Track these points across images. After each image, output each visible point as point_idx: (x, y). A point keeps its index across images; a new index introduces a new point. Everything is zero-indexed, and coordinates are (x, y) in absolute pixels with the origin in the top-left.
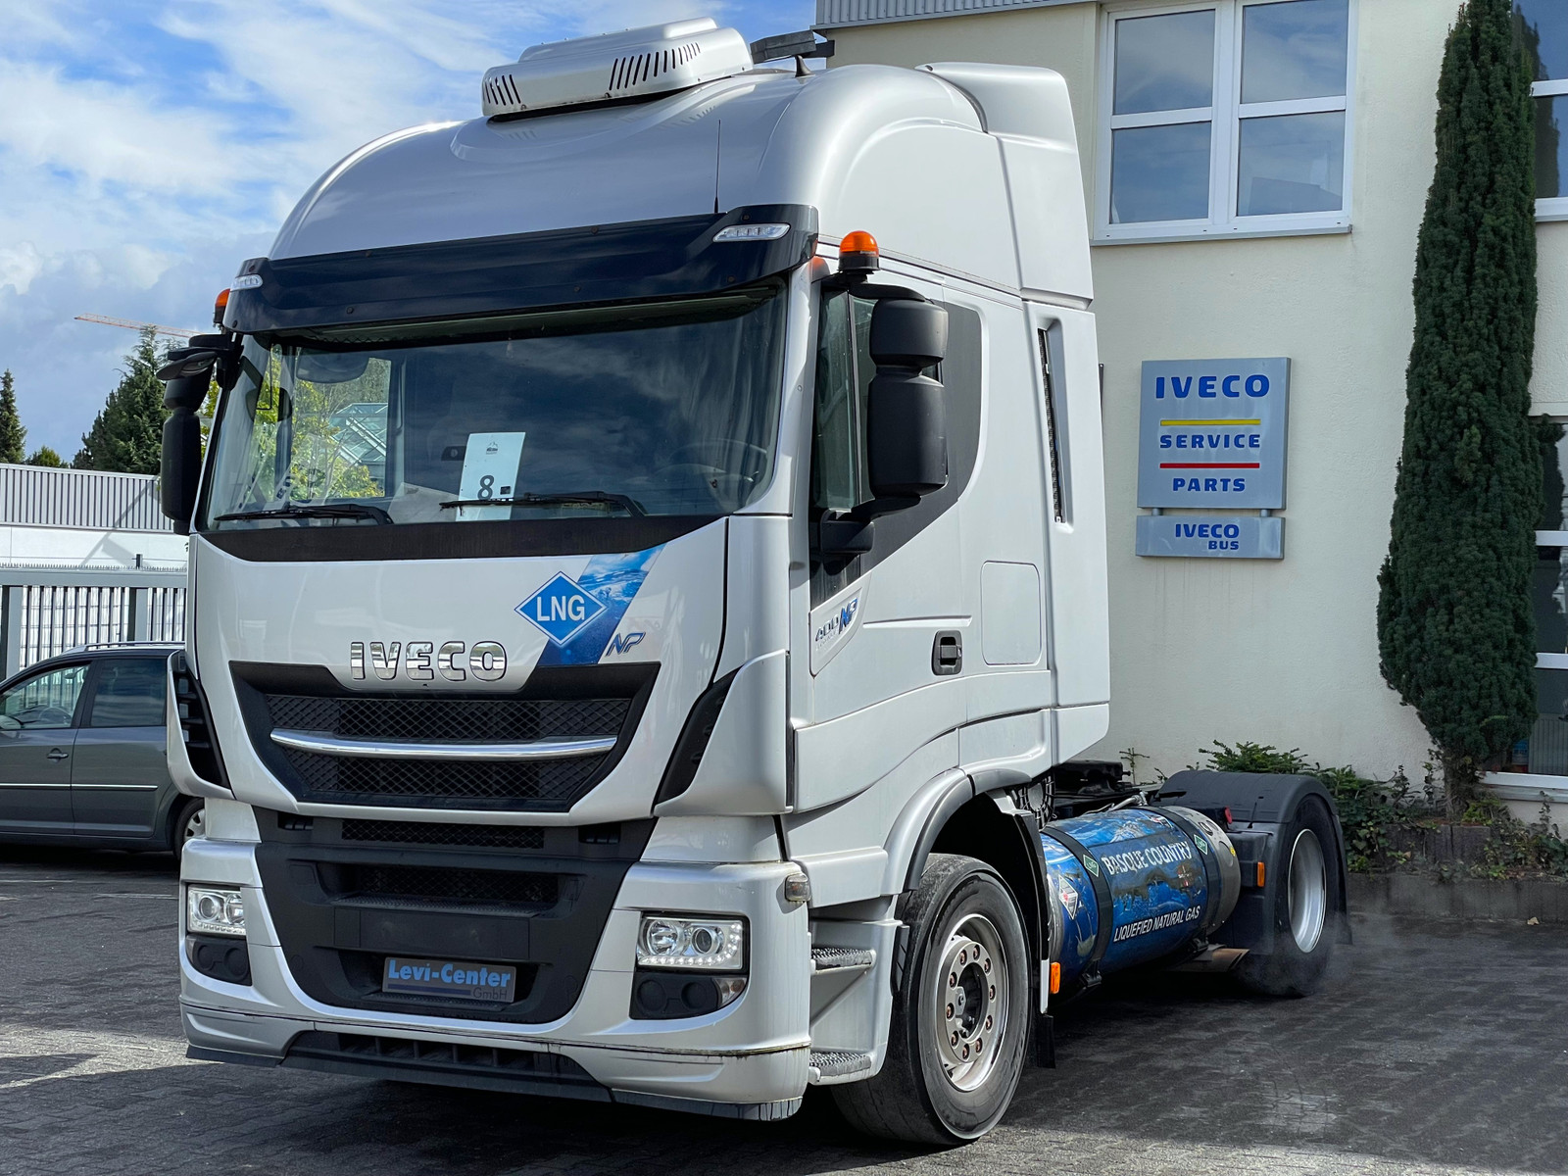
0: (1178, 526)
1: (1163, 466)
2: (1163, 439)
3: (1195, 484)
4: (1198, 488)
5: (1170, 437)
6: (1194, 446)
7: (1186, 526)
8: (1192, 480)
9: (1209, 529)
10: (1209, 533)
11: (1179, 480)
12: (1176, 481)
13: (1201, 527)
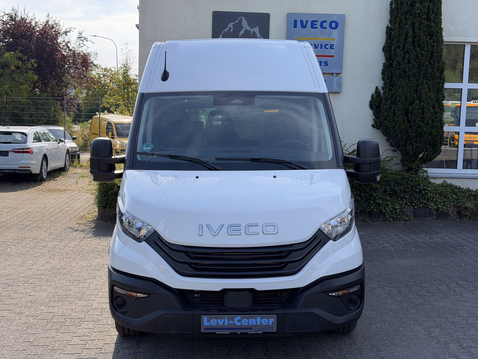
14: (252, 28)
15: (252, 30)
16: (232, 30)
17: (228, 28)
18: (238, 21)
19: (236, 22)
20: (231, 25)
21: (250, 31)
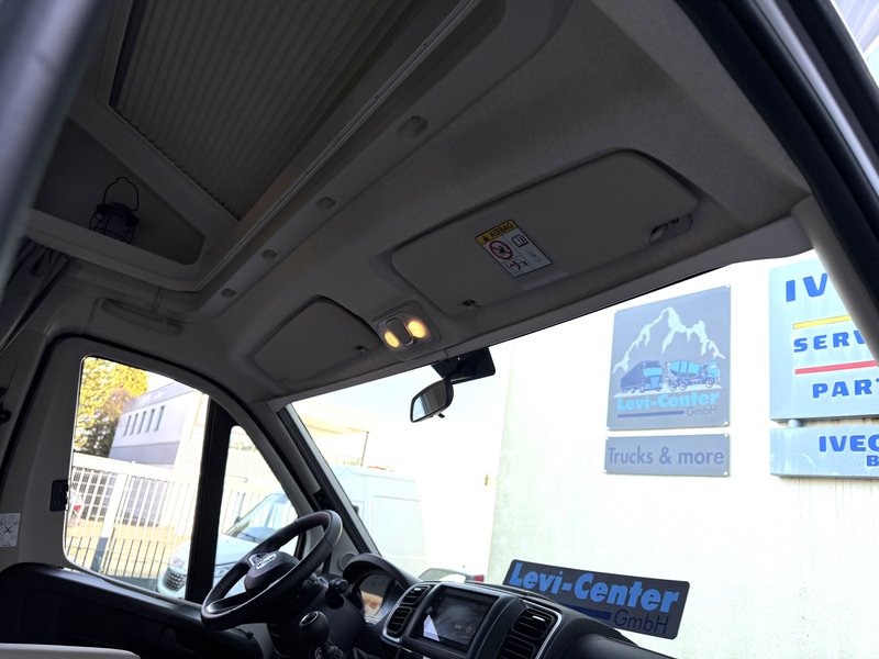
0: (822, 440)
1: (799, 371)
2: (797, 343)
3: (841, 388)
4: (845, 392)
5: (805, 339)
6: (836, 344)
7: (833, 439)
8: (837, 384)
9: (866, 441)
10: (866, 445)
11: (820, 385)
12: (816, 387)
13: (854, 439)
14: (689, 326)
15: (689, 332)
16: (647, 340)
17: (640, 338)
18: (661, 318)
19: (656, 321)
20: (646, 330)
21: (685, 334)
